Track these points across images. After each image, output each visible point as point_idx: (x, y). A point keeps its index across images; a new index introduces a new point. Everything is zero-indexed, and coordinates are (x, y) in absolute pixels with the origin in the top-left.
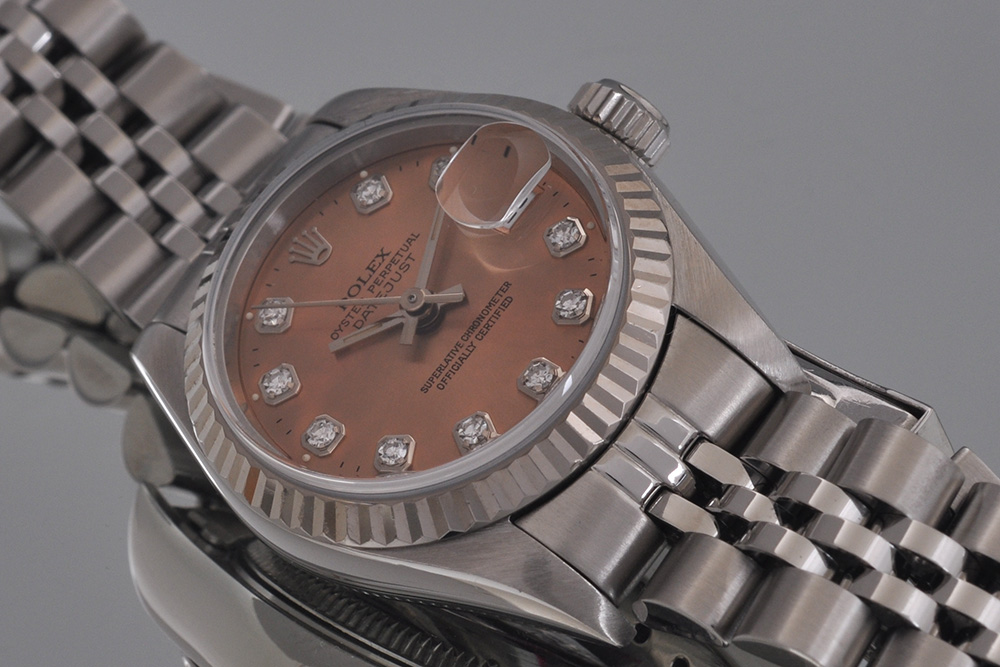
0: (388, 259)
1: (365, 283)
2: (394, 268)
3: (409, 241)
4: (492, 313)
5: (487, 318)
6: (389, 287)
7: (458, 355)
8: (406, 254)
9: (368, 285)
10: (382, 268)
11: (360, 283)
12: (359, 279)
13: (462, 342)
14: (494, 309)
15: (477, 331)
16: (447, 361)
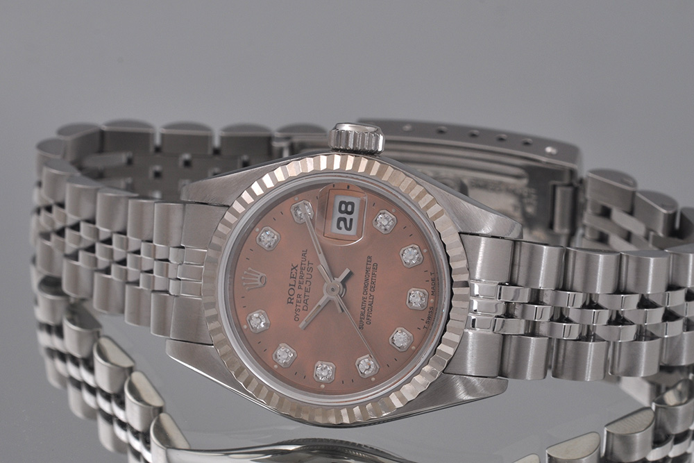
0: (298, 268)
1: (294, 286)
2: (305, 272)
3: (304, 255)
4: (371, 275)
5: (370, 278)
6: (308, 283)
7: (367, 303)
8: (307, 262)
9: (297, 285)
10: (298, 275)
11: (291, 287)
12: (290, 285)
13: (364, 296)
14: (371, 272)
15: (369, 287)
16: (364, 309)
